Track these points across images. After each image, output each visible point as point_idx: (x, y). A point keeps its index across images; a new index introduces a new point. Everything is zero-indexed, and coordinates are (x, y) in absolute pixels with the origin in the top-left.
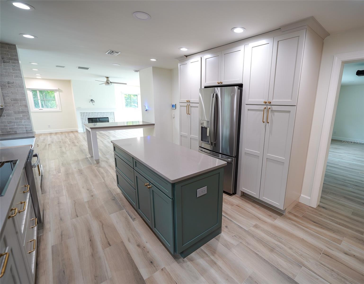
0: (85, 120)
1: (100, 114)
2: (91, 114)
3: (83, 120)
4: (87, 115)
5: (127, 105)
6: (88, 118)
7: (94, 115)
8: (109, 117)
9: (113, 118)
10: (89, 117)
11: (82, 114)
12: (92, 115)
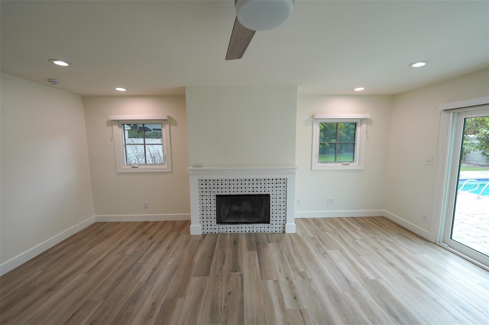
0: (208, 201)
1: (247, 184)
2: (225, 182)
3: (204, 201)
4: (216, 186)
5: (323, 151)
6: (217, 196)
7: (232, 188)
8: (270, 193)
9: (282, 197)
10: (220, 193)
11: (204, 183)
12: (228, 186)
